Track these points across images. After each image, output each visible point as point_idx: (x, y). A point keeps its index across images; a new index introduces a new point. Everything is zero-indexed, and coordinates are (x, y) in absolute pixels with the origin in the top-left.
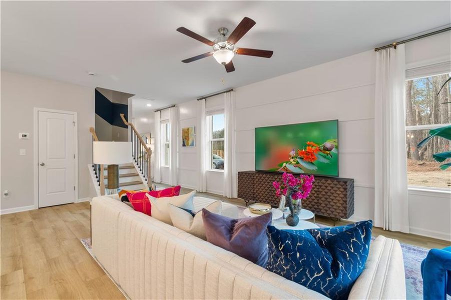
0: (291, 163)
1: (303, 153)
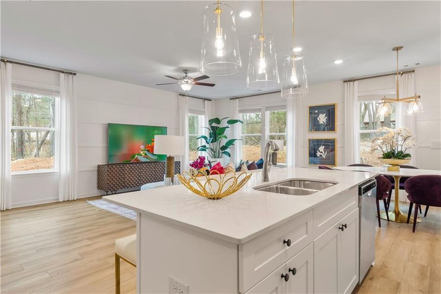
0: (141, 155)
1: (149, 147)
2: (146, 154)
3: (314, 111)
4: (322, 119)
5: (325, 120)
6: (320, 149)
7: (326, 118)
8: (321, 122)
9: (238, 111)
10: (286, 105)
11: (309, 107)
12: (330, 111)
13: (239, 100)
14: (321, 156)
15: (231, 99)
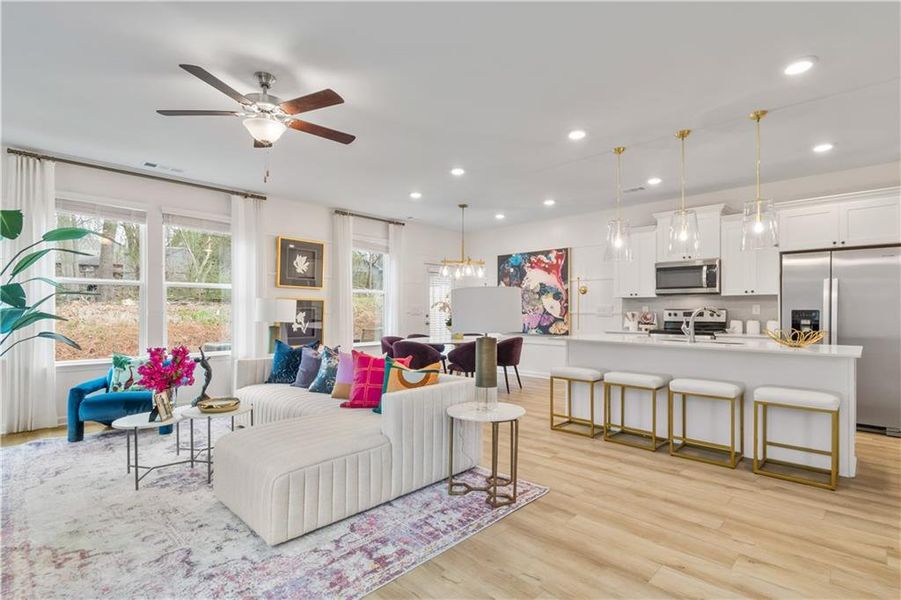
3: (288, 250)
4: (301, 264)
5: (305, 267)
7: (307, 264)
8: (299, 270)
9: (52, 203)
10: (229, 224)
11: (282, 240)
12: (314, 252)
13: (56, 167)
14: (299, 329)
15: (10, 151)
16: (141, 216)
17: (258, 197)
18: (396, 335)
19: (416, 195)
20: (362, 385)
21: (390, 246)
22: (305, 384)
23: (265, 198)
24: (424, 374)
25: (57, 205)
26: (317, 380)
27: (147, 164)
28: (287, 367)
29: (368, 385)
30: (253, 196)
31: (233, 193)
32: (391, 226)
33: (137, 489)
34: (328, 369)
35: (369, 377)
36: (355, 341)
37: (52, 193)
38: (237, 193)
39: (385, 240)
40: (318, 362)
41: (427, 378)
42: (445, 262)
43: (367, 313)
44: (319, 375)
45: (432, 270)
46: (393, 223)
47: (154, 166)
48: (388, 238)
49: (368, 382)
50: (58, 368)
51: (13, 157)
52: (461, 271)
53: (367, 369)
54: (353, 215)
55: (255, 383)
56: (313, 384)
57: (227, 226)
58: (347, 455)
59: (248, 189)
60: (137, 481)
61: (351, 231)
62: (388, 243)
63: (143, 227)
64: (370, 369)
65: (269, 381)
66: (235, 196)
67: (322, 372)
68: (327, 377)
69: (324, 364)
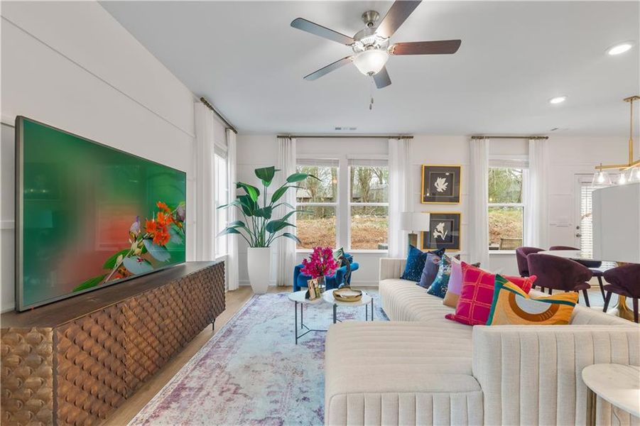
0: (132, 254)
1: (151, 227)
2: (145, 251)
3: (430, 174)
4: (441, 184)
5: (444, 187)
6: (438, 227)
7: (447, 184)
8: (439, 190)
9: (295, 161)
10: (387, 160)
11: (425, 167)
12: (453, 174)
13: (297, 141)
14: (439, 236)
15: (278, 137)
16: (336, 163)
17: (408, 137)
18: (536, 246)
19: (558, 101)
20: (468, 301)
21: (530, 161)
22: (426, 286)
23: (412, 137)
24: (549, 305)
25: (297, 162)
26: (433, 284)
27: (336, 129)
28: (415, 269)
29: (474, 302)
30: (403, 137)
31: (390, 137)
32: (532, 142)
33: (296, 343)
34: (444, 276)
35: (476, 293)
36: (491, 249)
37: (295, 156)
38: (393, 137)
39: (525, 156)
40: (437, 267)
41: (553, 311)
42: (600, 167)
43: (516, 224)
44: (436, 281)
45: (584, 179)
46: (534, 138)
47: (340, 129)
48: (527, 153)
49: (474, 299)
50: (297, 253)
51: (280, 140)
52: (627, 176)
53: (474, 284)
54: (488, 137)
55: (393, 277)
56: (430, 287)
57: (386, 162)
58: (418, 392)
59: (400, 132)
60: (297, 338)
61: (487, 152)
62: (528, 158)
63: (338, 169)
64: (477, 284)
65: (402, 278)
66: (391, 140)
67: (439, 277)
68: (442, 283)
69: (441, 271)
